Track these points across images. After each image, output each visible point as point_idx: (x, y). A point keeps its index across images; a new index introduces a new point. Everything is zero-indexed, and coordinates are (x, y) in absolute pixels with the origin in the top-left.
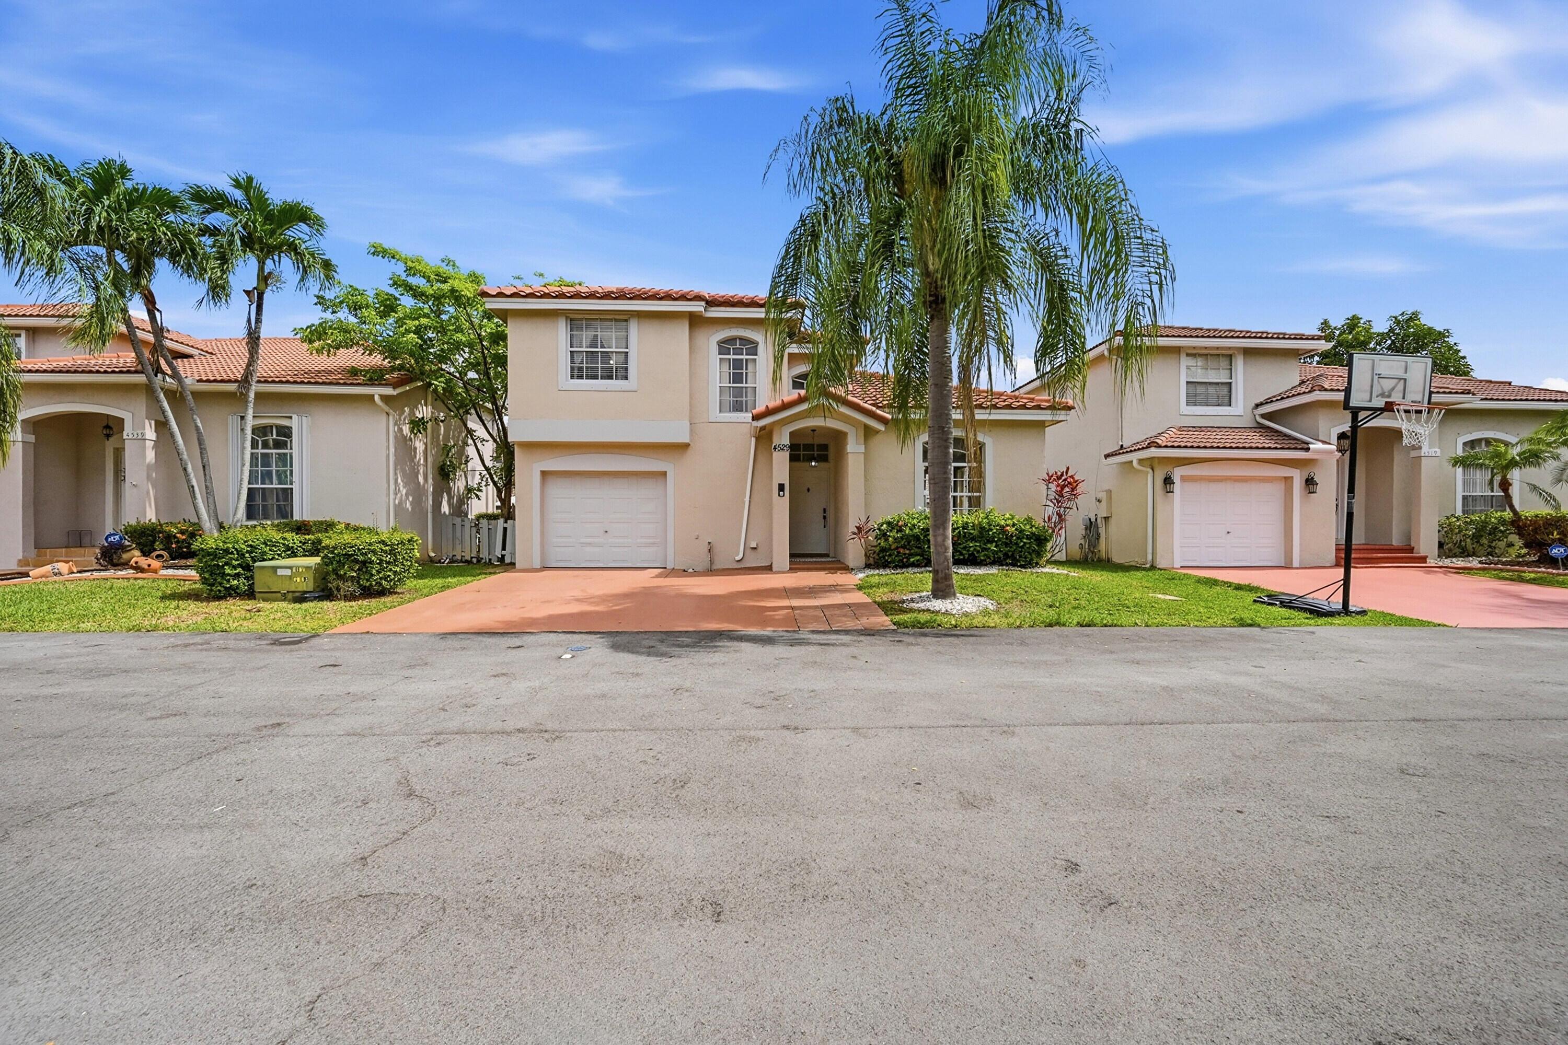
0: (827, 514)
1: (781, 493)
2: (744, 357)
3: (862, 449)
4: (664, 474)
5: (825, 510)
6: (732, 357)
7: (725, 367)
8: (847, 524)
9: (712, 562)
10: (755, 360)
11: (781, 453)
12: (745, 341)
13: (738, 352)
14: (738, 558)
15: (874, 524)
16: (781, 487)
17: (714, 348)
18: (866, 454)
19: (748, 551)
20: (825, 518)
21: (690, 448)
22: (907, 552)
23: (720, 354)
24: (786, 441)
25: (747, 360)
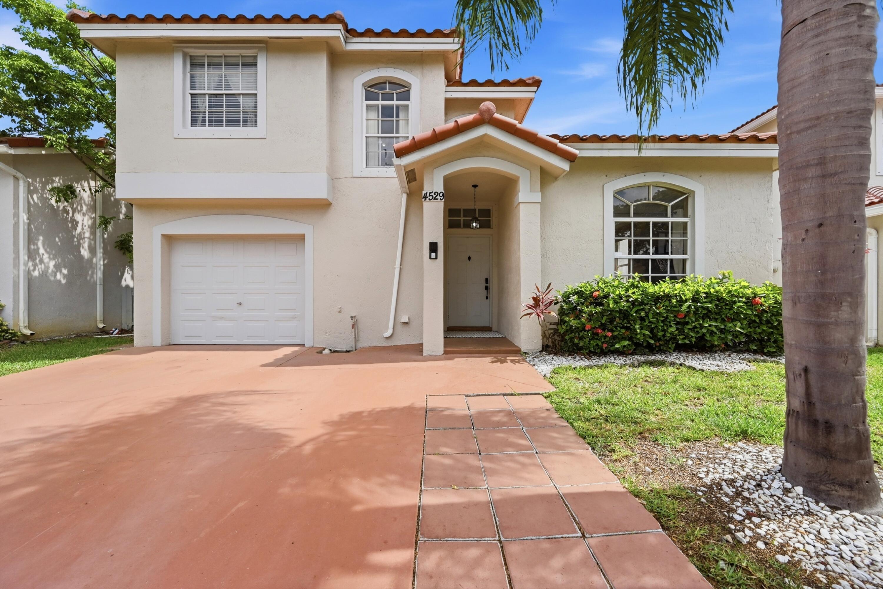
0: (490, 285)
1: (433, 255)
2: (395, 103)
3: (537, 197)
4: (301, 238)
5: (487, 280)
6: (380, 102)
7: (373, 115)
8: (518, 293)
9: (356, 339)
10: (407, 106)
11: (434, 203)
12: (395, 84)
13: (388, 97)
14: (388, 334)
15: (557, 293)
16: (433, 247)
17: (359, 93)
18: (543, 204)
19: (399, 327)
20: (487, 288)
21: (332, 206)
22: (610, 334)
23: (366, 100)
24: (440, 188)
25: (398, 107)
